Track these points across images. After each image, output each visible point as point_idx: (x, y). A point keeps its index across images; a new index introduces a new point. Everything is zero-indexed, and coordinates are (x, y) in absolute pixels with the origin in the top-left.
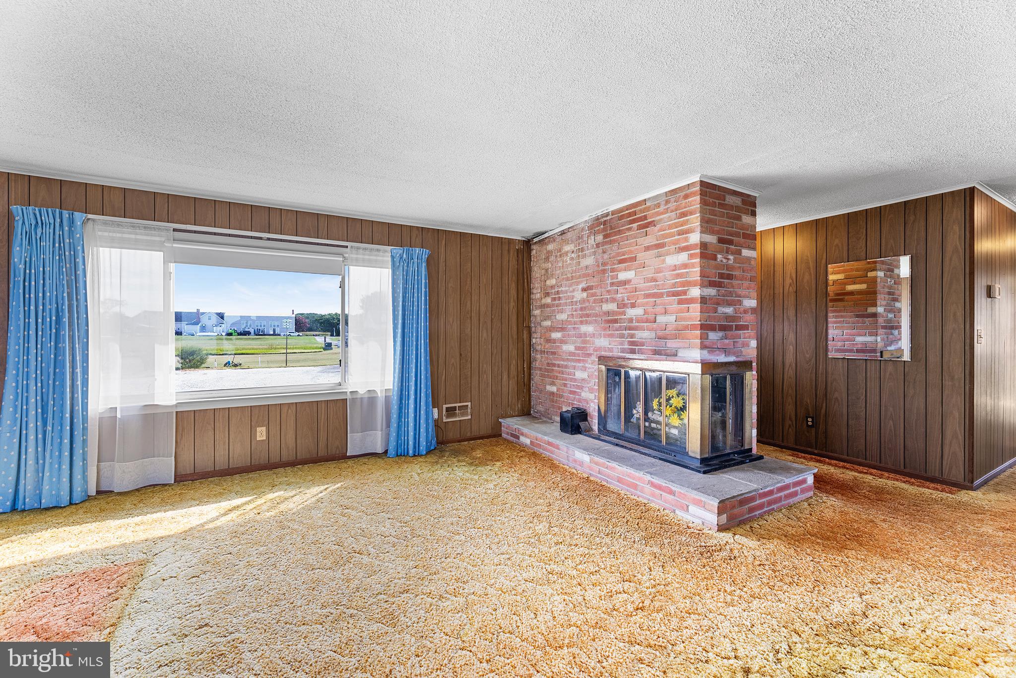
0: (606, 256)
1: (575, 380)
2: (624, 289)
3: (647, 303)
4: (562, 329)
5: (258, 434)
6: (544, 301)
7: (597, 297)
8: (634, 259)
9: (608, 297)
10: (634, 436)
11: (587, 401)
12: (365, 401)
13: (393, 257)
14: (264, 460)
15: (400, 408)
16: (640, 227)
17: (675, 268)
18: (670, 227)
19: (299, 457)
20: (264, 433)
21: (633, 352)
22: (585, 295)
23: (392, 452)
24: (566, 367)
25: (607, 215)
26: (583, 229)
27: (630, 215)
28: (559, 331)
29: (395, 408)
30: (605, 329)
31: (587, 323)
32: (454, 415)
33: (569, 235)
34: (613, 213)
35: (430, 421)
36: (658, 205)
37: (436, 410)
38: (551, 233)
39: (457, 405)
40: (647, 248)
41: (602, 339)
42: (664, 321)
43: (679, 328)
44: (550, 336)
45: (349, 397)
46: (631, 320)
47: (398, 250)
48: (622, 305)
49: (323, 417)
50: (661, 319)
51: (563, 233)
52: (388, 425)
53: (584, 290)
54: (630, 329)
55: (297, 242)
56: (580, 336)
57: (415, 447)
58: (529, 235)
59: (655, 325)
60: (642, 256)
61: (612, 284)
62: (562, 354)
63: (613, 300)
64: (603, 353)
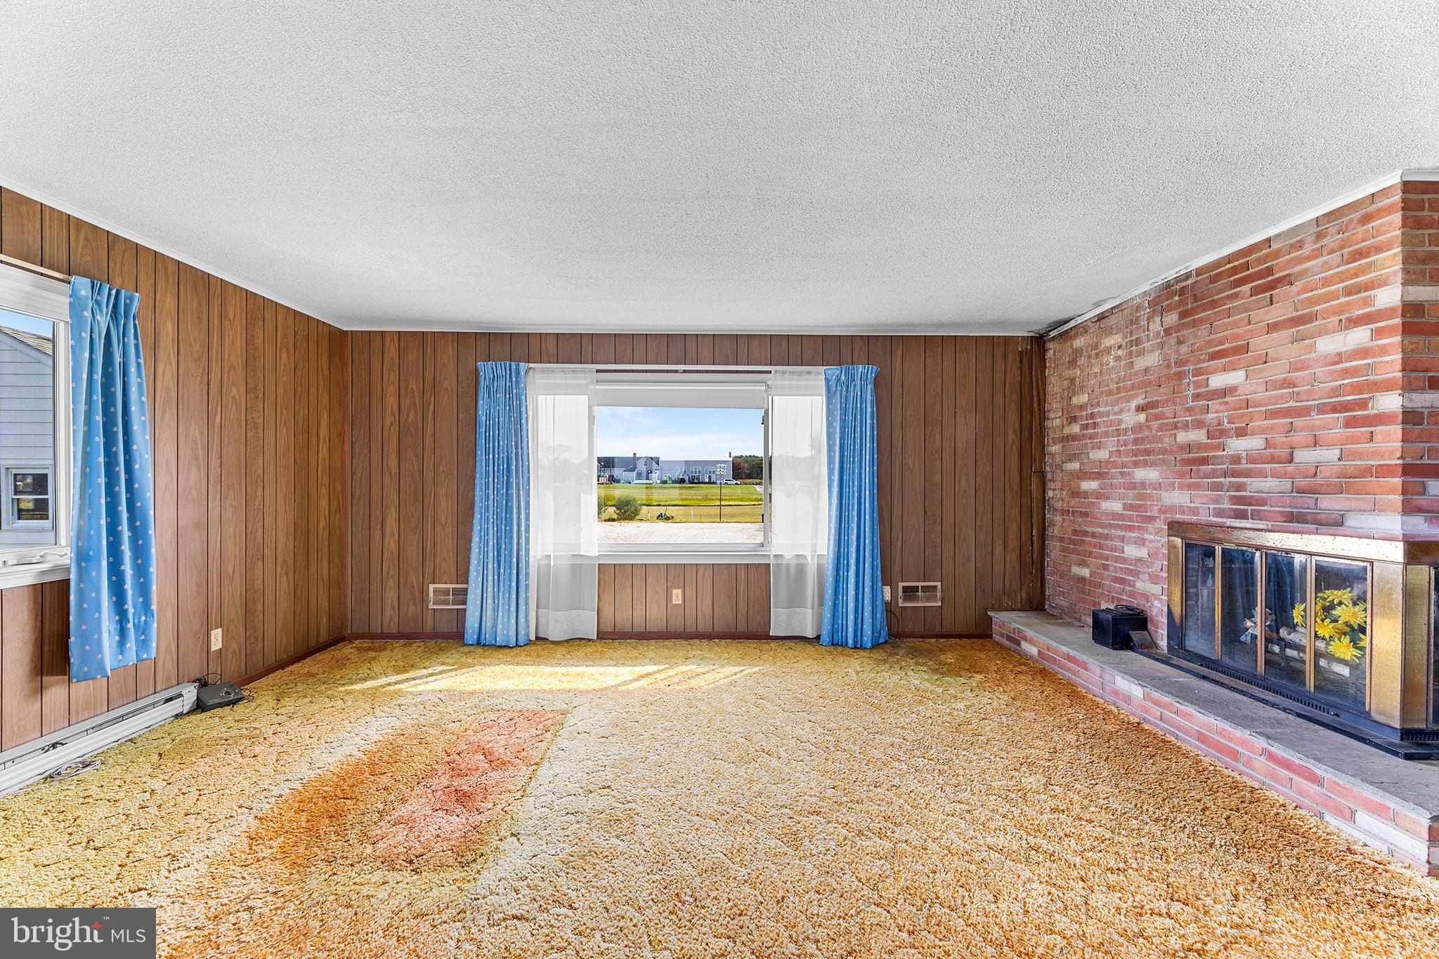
0: (1184, 349)
1: (1124, 560)
2: (1220, 403)
3: (1272, 428)
4: (1099, 476)
5: (674, 597)
6: (1067, 431)
7: (1166, 421)
8: (1246, 348)
9: (1189, 419)
10: (1242, 667)
11: (1146, 597)
12: (793, 569)
13: (827, 380)
14: (679, 628)
15: (837, 581)
16: (1255, 292)
17: (1339, 358)
18: (1326, 282)
19: (716, 630)
20: (680, 597)
21: (1241, 515)
22: (1142, 417)
23: (825, 638)
24: (1107, 537)
25: (1188, 276)
26: (1139, 307)
27: (1235, 271)
28: (1094, 479)
29: (830, 580)
30: (1182, 475)
31: (1146, 464)
32: (915, 598)
33: (1113, 320)
34: (1199, 272)
35: (879, 603)
36: (1300, 245)
37: (887, 589)
38: (1080, 320)
39: (920, 584)
40: (1273, 328)
41: (1176, 493)
42: (1313, 459)
43: (1349, 473)
44: (1079, 487)
45: (772, 561)
46: (1236, 459)
47: (834, 371)
48: (1218, 433)
49: (742, 585)
50: (1303, 456)
51: (1101, 317)
52: (821, 604)
53: (1140, 409)
54: (1234, 474)
55: (714, 372)
56: (1133, 486)
57: (855, 636)
58: (1040, 327)
59: (1290, 468)
60: (1260, 343)
61: (1197, 397)
62: (1099, 516)
63: (1199, 424)
64: (1178, 516)
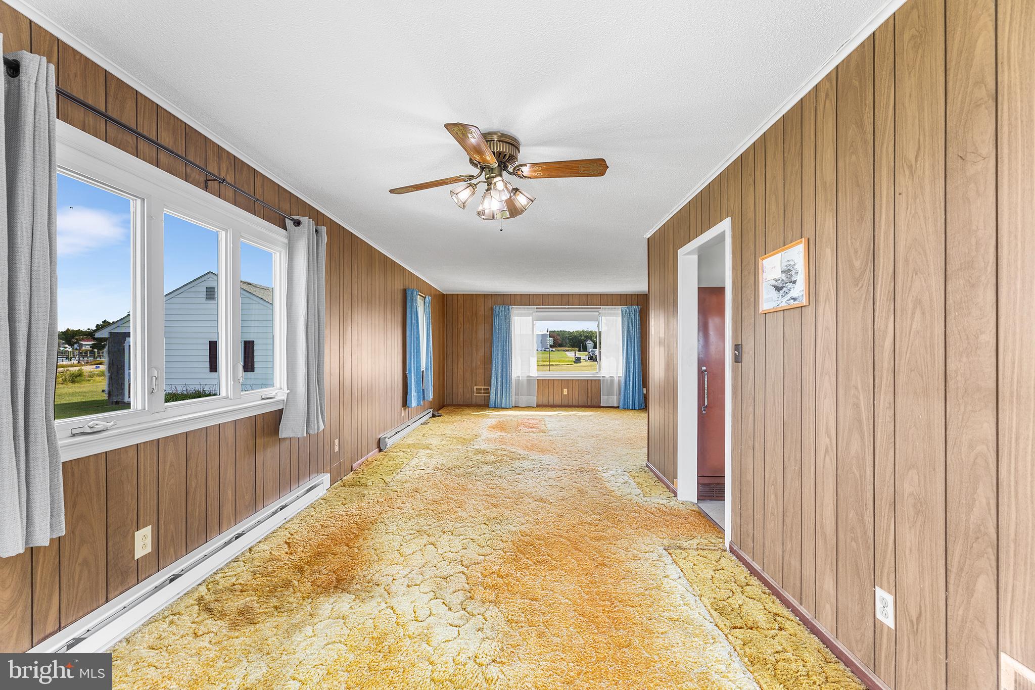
5: (564, 392)
12: (609, 381)
13: (622, 311)
14: (566, 403)
15: (625, 386)
20: (566, 392)
23: (621, 406)
29: (623, 385)
35: (641, 394)
37: (645, 389)
45: (601, 379)
47: (624, 308)
49: (590, 388)
52: (620, 394)
57: (632, 406)
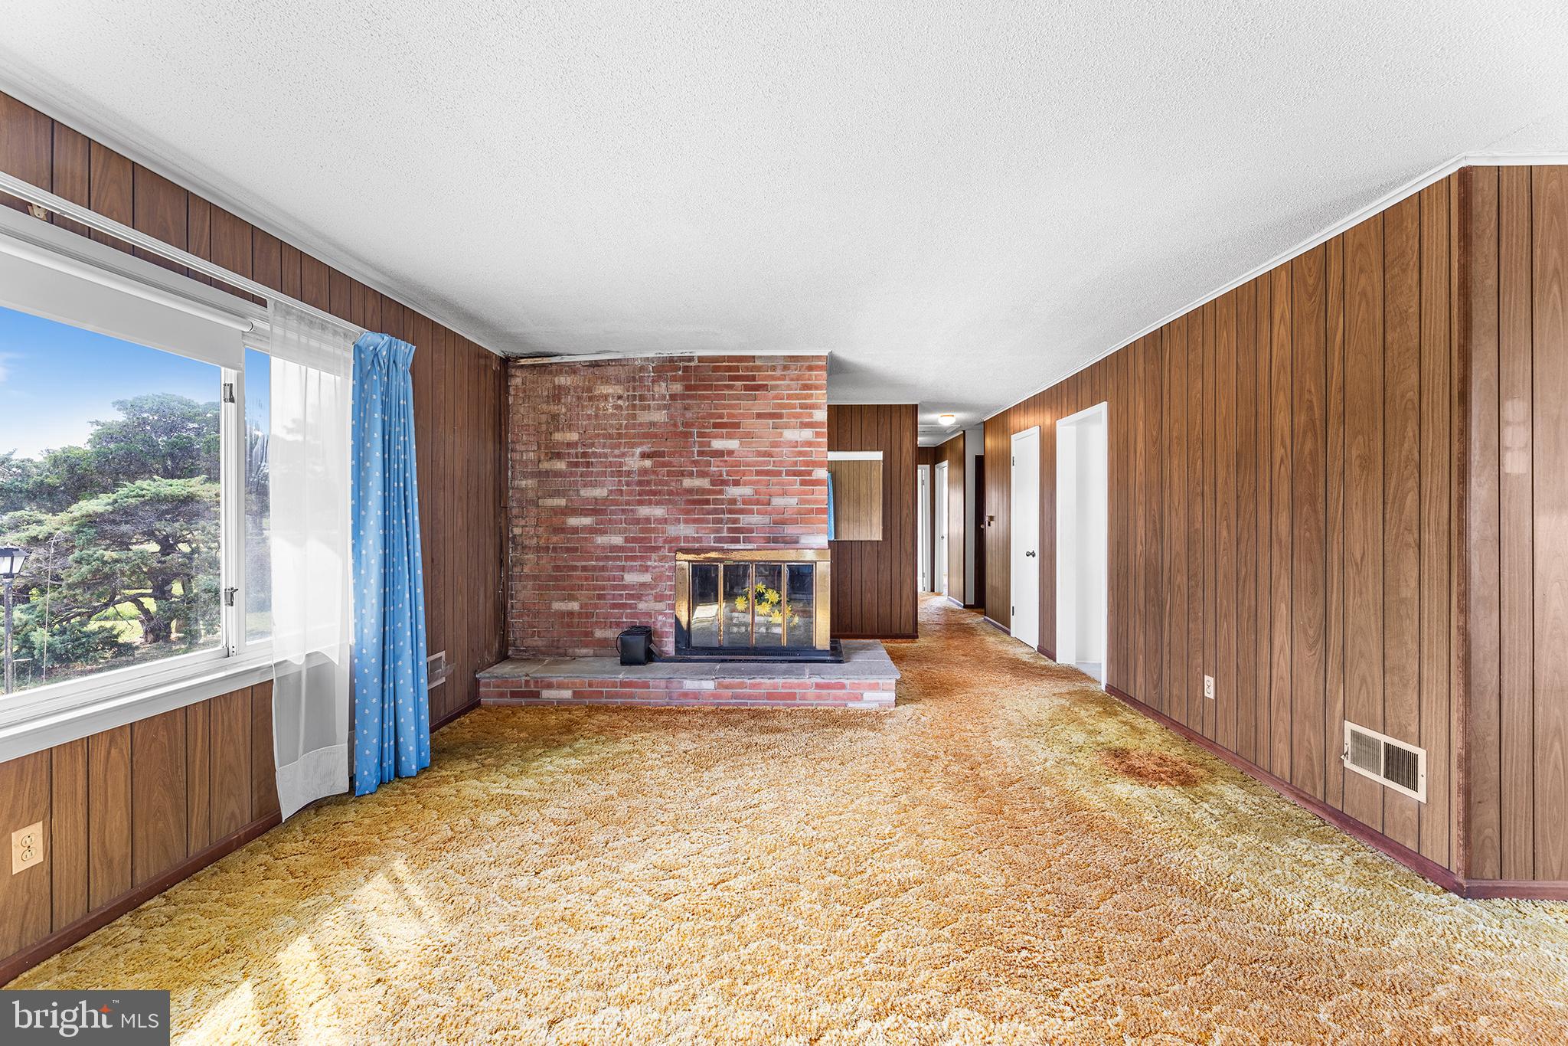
0: (689, 414)
1: (625, 587)
2: (721, 461)
3: (758, 482)
4: (594, 512)
6: (545, 466)
7: (673, 469)
8: (737, 426)
9: (695, 469)
11: (649, 614)
13: (358, 349)
16: (747, 388)
17: (796, 444)
18: (789, 397)
21: (736, 541)
22: (648, 463)
24: (603, 569)
25: (691, 359)
26: (642, 369)
27: (729, 369)
28: (586, 515)
30: (688, 512)
31: (650, 503)
33: (611, 371)
34: (701, 359)
36: (773, 368)
38: (567, 359)
40: (759, 416)
41: (682, 526)
42: (782, 503)
43: (802, 512)
44: (564, 523)
46: (733, 501)
48: (719, 482)
49: (198, 748)
50: (778, 501)
51: (595, 364)
53: (644, 456)
54: (731, 512)
56: (638, 521)
58: (513, 350)
59: (769, 508)
60: (749, 424)
61: (701, 453)
62: (593, 550)
63: (702, 474)
64: (682, 544)
